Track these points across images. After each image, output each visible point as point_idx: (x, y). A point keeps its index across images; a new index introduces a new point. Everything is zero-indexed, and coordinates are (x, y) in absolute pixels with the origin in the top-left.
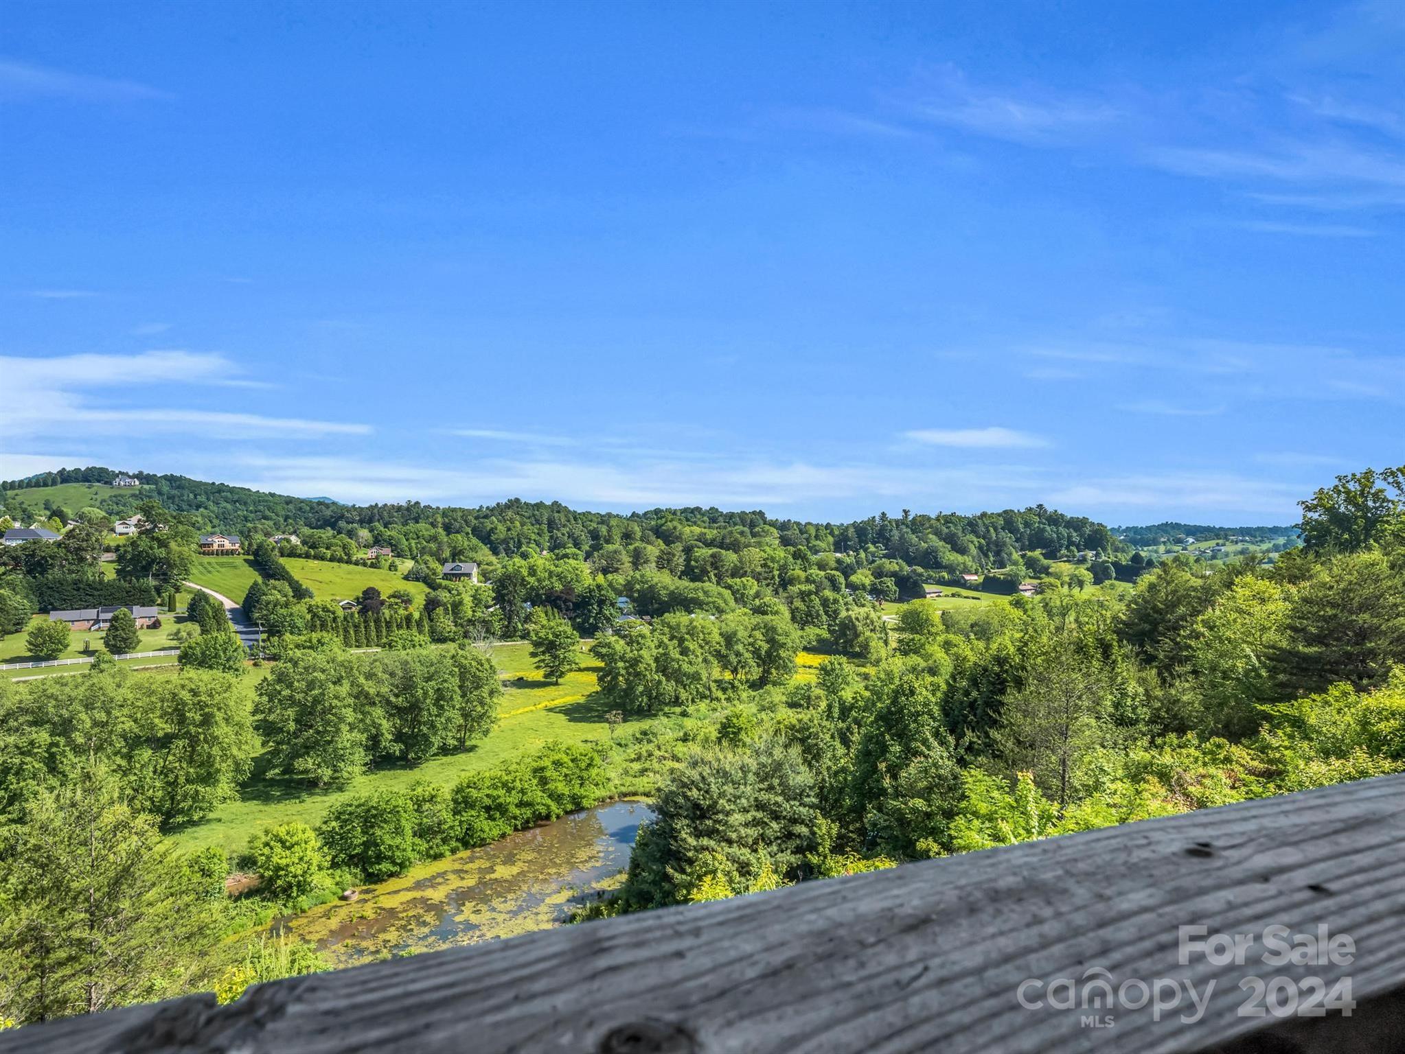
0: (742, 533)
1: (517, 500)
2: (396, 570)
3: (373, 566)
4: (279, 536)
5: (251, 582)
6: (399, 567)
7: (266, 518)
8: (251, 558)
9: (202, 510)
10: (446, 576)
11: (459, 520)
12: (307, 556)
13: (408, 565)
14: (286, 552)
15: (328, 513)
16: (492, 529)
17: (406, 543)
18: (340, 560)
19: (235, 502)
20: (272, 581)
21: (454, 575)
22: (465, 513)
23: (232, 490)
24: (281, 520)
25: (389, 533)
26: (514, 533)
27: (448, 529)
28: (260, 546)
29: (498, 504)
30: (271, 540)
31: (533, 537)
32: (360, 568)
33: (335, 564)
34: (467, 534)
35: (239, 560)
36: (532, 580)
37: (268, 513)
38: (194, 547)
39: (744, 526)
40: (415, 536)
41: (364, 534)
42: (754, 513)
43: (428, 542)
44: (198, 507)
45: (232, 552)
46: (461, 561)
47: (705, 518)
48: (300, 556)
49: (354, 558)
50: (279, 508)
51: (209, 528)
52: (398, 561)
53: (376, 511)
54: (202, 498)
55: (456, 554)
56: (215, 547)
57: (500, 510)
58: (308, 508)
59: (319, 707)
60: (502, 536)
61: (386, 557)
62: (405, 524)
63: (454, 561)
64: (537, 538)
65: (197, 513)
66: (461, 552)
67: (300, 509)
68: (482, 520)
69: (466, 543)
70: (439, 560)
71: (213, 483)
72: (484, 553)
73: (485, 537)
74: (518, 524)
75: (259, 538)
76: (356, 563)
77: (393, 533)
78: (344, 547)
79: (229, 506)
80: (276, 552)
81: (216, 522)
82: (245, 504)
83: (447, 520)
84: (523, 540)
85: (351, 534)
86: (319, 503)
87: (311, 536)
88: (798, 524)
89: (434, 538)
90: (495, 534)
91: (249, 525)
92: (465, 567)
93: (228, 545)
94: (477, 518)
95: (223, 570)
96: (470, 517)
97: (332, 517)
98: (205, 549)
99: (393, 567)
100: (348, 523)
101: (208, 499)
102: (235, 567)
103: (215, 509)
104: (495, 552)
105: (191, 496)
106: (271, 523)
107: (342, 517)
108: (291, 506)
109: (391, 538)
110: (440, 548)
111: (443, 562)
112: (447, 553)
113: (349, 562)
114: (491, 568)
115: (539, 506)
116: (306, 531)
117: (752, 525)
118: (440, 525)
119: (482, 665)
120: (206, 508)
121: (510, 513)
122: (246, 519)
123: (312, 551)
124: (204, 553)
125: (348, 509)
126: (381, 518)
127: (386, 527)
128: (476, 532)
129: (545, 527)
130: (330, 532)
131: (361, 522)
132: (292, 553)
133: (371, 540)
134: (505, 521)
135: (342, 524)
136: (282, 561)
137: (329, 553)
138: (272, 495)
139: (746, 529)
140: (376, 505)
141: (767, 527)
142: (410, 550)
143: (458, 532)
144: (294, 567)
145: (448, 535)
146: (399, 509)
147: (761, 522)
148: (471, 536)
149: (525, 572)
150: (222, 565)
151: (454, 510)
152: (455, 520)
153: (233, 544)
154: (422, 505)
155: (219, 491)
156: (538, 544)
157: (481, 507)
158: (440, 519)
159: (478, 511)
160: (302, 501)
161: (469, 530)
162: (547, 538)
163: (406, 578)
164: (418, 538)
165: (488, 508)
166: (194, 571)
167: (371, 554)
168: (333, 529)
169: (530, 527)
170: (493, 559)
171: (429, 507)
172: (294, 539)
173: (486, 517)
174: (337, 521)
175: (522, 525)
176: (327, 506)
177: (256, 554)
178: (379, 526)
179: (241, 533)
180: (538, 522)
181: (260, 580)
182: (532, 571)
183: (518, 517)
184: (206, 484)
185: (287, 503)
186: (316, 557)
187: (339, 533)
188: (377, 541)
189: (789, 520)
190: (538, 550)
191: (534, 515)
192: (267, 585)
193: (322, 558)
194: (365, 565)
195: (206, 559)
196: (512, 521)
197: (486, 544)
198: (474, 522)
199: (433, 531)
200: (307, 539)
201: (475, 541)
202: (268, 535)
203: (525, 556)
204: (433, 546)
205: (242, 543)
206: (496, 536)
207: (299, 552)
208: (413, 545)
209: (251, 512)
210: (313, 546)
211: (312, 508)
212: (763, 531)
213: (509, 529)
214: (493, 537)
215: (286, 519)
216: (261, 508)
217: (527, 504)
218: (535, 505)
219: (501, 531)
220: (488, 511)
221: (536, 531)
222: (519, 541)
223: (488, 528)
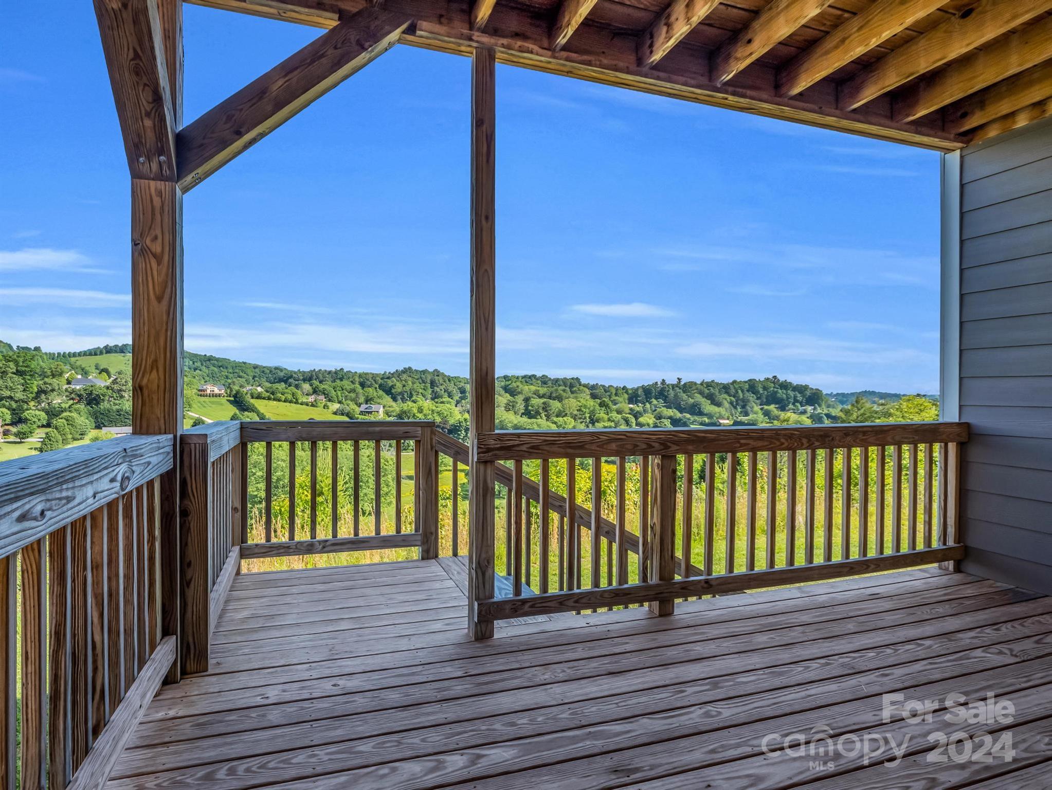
0: (564, 391)
1: (410, 368)
2: (328, 408)
3: (313, 405)
4: (250, 387)
5: (232, 414)
6: (330, 407)
7: (240, 377)
8: (233, 399)
9: (198, 371)
10: (362, 413)
11: (370, 380)
12: (269, 399)
13: (336, 406)
14: (255, 396)
15: (282, 374)
16: (392, 386)
17: (335, 393)
18: (291, 402)
19: (220, 367)
20: (246, 413)
21: (367, 412)
22: (374, 376)
23: (218, 360)
24: (251, 378)
25: (323, 387)
26: (407, 388)
27: (363, 385)
28: (238, 392)
29: (396, 371)
30: (244, 390)
31: (421, 391)
32: (304, 406)
33: (288, 404)
34: (376, 388)
35: (223, 400)
36: (420, 416)
37: (241, 374)
38: (195, 391)
39: (566, 387)
40: (340, 389)
41: (306, 387)
42: (572, 379)
43: (349, 392)
44: (195, 369)
45: (220, 395)
46: (371, 404)
47: (539, 382)
48: (264, 398)
49: (300, 401)
50: (249, 371)
51: (203, 381)
52: (329, 404)
53: (314, 373)
54: (198, 364)
55: (368, 400)
56: (208, 392)
57: (398, 374)
58: (269, 371)
59: (281, 483)
60: (399, 390)
61: (321, 401)
62: (334, 381)
63: (366, 404)
64: (423, 392)
66: (371, 399)
67: (263, 372)
68: (386, 380)
69: (375, 394)
70: (356, 404)
71: (205, 355)
72: (388, 400)
73: (388, 391)
74: (410, 383)
75: (236, 388)
76: (302, 404)
77: (326, 387)
78: (293, 394)
79: (215, 369)
80: (249, 395)
81: (207, 378)
82: (227, 368)
83: (362, 380)
84: (413, 393)
85: (297, 387)
86: (276, 368)
87: (271, 388)
88: (603, 386)
89: (353, 391)
90: (394, 388)
91: (229, 381)
92: (374, 407)
93: (217, 391)
94: (382, 379)
95: (213, 406)
96: (378, 378)
97: (284, 377)
98: (202, 393)
99: (325, 407)
100: (296, 380)
101: (202, 365)
102: (222, 404)
103: (207, 371)
104: (395, 399)
105: (191, 363)
106: (244, 380)
107: (291, 377)
108: (257, 370)
109: (324, 389)
110: (357, 396)
111: (359, 405)
112: (362, 400)
113: (297, 403)
114: (391, 409)
115: (424, 372)
116: (268, 384)
117: (571, 386)
118: (357, 383)
119: (388, 462)
120: (200, 370)
121: (404, 376)
122: (227, 377)
123: (272, 396)
124: (201, 395)
125: (295, 373)
126: (318, 378)
127: (321, 382)
128: (381, 386)
129: (429, 385)
130: (283, 385)
131: (304, 380)
132: (259, 397)
133: (311, 391)
134: (401, 381)
135: (291, 380)
136: (252, 401)
137: (283, 398)
138: (245, 363)
139: (568, 389)
140: (314, 370)
141: (582, 388)
142: (337, 397)
143: (369, 387)
144: (260, 405)
145: (363, 389)
146: (330, 372)
147: (578, 385)
148: (378, 389)
149: (415, 410)
150: (213, 403)
151: (366, 374)
152: (368, 380)
153: (220, 391)
154: (345, 371)
155: (209, 360)
156: (424, 396)
157: (385, 372)
158: (357, 379)
159: (383, 375)
160: (264, 367)
161: (377, 386)
162: (430, 392)
163: (335, 413)
164: (343, 390)
165: (389, 373)
166: (194, 406)
167: (311, 399)
168: (285, 384)
169: (419, 385)
170: (394, 404)
171: (350, 372)
172: (259, 389)
173: (388, 378)
174: (288, 379)
175: (413, 383)
176: (281, 370)
177: (235, 396)
178: (316, 383)
179: (225, 384)
180: (423, 382)
181: (237, 412)
182: (420, 410)
183: (410, 379)
184: (200, 355)
185: (255, 368)
186: (274, 400)
187: (290, 386)
188: (315, 391)
189: (597, 384)
190: (424, 399)
191: (421, 378)
192: (243, 415)
193: (279, 400)
194: (307, 405)
195: (203, 399)
196: (406, 381)
197: (388, 395)
198: (380, 381)
199: (353, 386)
200: (268, 389)
201: (381, 392)
202: (241, 386)
203: (414, 402)
204: (353, 395)
205: (226, 391)
206: (395, 390)
207: (263, 396)
208: (339, 394)
209: (230, 373)
210: (273, 393)
211: (271, 371)
212: (579, 390)
213: (404, 386)
214: (393, 391)
215: (254, 377)
216: (237, 371)
217: (416, 371)
218: (422, 371)
219: (399, 387)
220: (390, 375)
221: (423, 387)
222: (411, 393)
223: (390, 385)
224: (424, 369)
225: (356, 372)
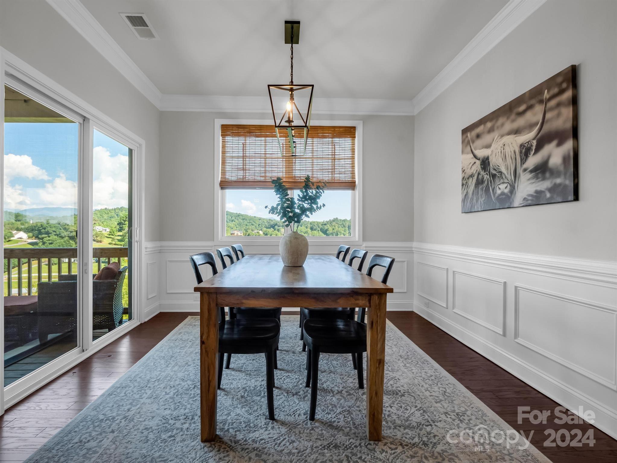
1: (337, 218)
4: (256, 231)
7: (252, 225)
9: (233, 222)
11: (316, 225)
15: (272, 223)
16: (327, 229)
19: (243, 219)
22: (318, 223)
23: (242, 215)
24: (257, 225)
26: (335, 231)
27: (312, 229)
28: (249, 234)
29: (330, 220)
30: (254, 232)
31: (343, 232)
34: (318, 231)
37: (253, 223)
38: (229, 234)
43: (304, 233)
44: (232, 221)
45: (241, 236)
50: (257, 222)
51: (235, 228)
54: (233, 218)
56: (236, 234)
57: (331, 222)
60: (331, 232)
65: (232, 223)
67: (264, 222)
71: (237, 213)
73: (325, 232)
74: (337, 227)
75: (249, 231)
79: (241, 221)
81: (237, 226)
82: (246, 220)
84: (339, 233)
85: (278, 230)
86: (270, 220)
87: (266, 231)
91: (247, 227)
94: (322, 225)
97: (273, 224)
98: (232, 235)
100: (278, 226)
101: (235, 218)
103: (237, 222)
105: (230, 217)
106: (254, 226)
107: (276, 224)
108: (260, 221)
115: (344, 221)
116: (265, 229)
120: (235, 221)
121: (334, 223)
122: (247, 225)
129: (347, 228)
130: (272, 229)
134: (332, 226)
138: (255, 217)
148: (320, 231)
151: (314, 222)
152: (314, 226)
153: (241, 234)
155: (239, 216)
158: (309, 225)
159: (323, 222)
160: (264, 219)
161: (319, 229)
162: (348, 233)
165: (326, 221)
168: (273, 228)
172: (261, 232)
173: (325, 225)
174: (275, 226)
175: (339, 227)
176: (272, 221)
179: (245, 229)
180: (344, 226)
183: (337, 225)
184: (235, 213)
185: (260, 220)
187: (275, 230)
191: (343, 224)
198: (321, 226)
199: (306, 230)
200: (265, 232)
202: (252, 230)
205: (244, 233)
209: (248, 223)
211: (267, 221)
213: (333, 229)
215: (259, 225)
216: (251, 221)
217: (340, 220)
218: (343, 220)
219: (330, 231)
220: (326, 223)
221: (343, 230)
222: (337, 234)
223: (326, 229)
224: (345, 219)
225: (309, 221)
